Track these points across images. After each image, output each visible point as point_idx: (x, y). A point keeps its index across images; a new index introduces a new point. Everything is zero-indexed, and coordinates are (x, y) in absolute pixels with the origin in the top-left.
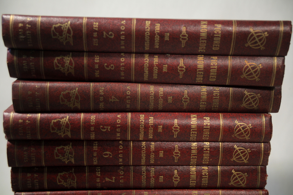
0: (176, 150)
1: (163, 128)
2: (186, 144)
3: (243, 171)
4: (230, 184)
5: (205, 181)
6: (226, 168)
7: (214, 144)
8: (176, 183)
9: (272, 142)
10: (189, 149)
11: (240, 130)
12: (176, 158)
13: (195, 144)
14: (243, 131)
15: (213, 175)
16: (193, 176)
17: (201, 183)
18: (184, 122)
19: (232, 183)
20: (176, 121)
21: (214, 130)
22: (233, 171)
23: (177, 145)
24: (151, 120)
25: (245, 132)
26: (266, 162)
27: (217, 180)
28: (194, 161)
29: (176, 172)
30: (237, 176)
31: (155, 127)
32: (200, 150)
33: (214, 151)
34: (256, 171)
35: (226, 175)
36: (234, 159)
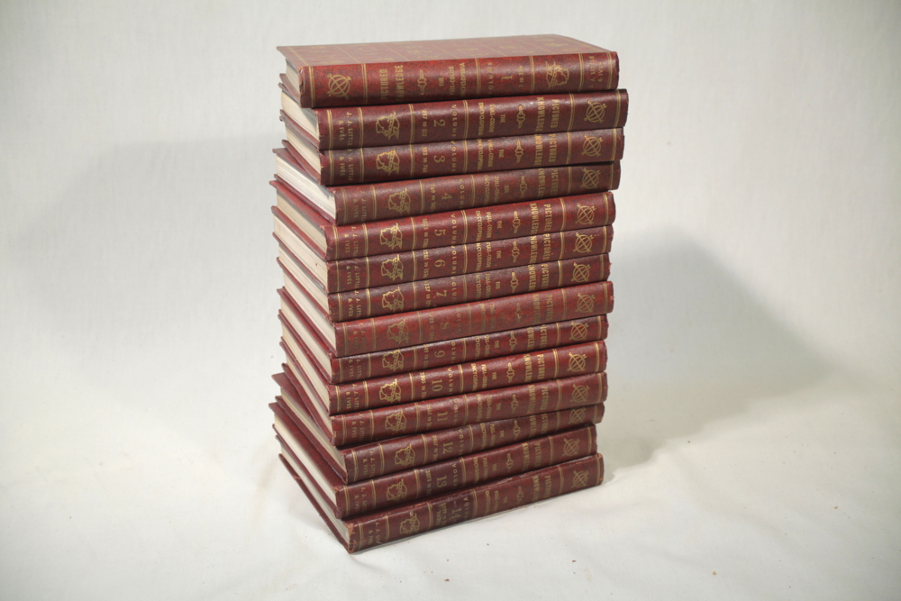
0: (515, 248)
1: (503, 223)
2: (523, 240)
3: (585, 263)
4: (572, 280)
5: (545, 282)
6: (566, 262)
7: (554, 235)
8: (514, 288)
9: (614, 225)
10: (529, 244)
11: (583, 215)
12: (515, 257)
13: (533, 238)
14: (586, 215)
15: (554, 273)
16: (533, 277)
17: (541, 283)
18: (524, 213)
19: (574, 279)
20: (516, 213)
21: (557, 217)
22: (575, 264)
23: (515, 242)
24: (489, 217)
25: (589, 215)
26: (609, 249)
27: (558, 277)
28: (533, 258)
29: (513, 274)
30: (579, 270)
31: (494, 223)
32: (541, 244)
33: (555, 244)
34: (598, 260)
35: (568, 270)
36: (577, 249)
